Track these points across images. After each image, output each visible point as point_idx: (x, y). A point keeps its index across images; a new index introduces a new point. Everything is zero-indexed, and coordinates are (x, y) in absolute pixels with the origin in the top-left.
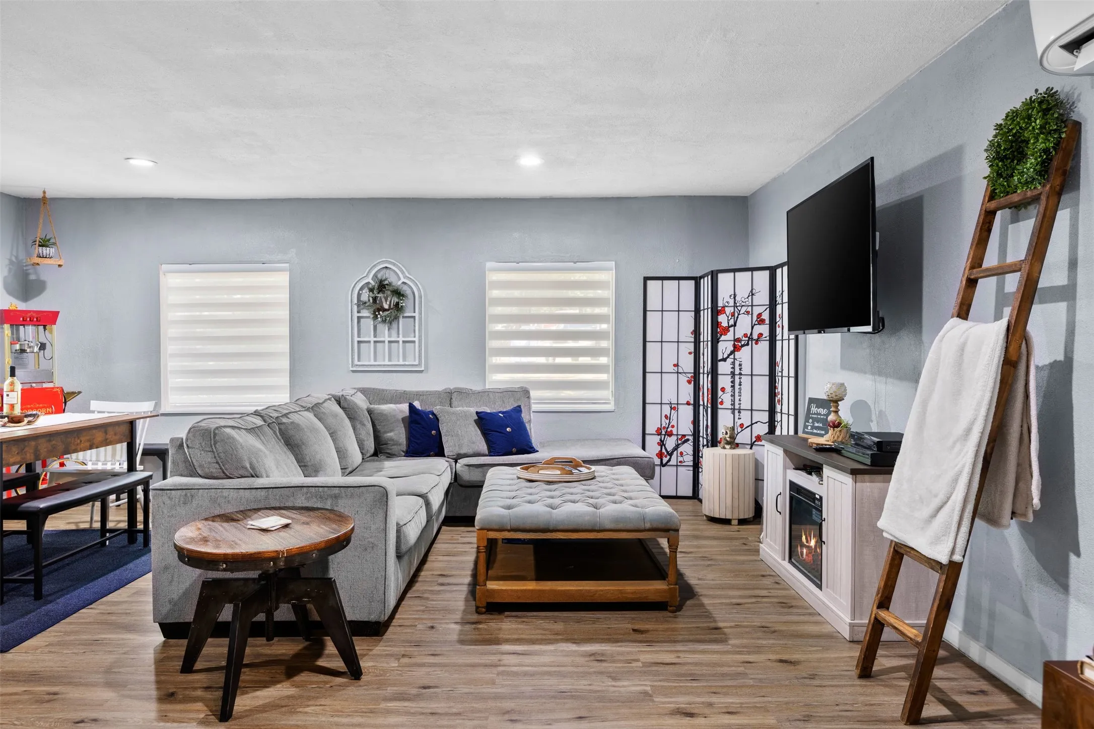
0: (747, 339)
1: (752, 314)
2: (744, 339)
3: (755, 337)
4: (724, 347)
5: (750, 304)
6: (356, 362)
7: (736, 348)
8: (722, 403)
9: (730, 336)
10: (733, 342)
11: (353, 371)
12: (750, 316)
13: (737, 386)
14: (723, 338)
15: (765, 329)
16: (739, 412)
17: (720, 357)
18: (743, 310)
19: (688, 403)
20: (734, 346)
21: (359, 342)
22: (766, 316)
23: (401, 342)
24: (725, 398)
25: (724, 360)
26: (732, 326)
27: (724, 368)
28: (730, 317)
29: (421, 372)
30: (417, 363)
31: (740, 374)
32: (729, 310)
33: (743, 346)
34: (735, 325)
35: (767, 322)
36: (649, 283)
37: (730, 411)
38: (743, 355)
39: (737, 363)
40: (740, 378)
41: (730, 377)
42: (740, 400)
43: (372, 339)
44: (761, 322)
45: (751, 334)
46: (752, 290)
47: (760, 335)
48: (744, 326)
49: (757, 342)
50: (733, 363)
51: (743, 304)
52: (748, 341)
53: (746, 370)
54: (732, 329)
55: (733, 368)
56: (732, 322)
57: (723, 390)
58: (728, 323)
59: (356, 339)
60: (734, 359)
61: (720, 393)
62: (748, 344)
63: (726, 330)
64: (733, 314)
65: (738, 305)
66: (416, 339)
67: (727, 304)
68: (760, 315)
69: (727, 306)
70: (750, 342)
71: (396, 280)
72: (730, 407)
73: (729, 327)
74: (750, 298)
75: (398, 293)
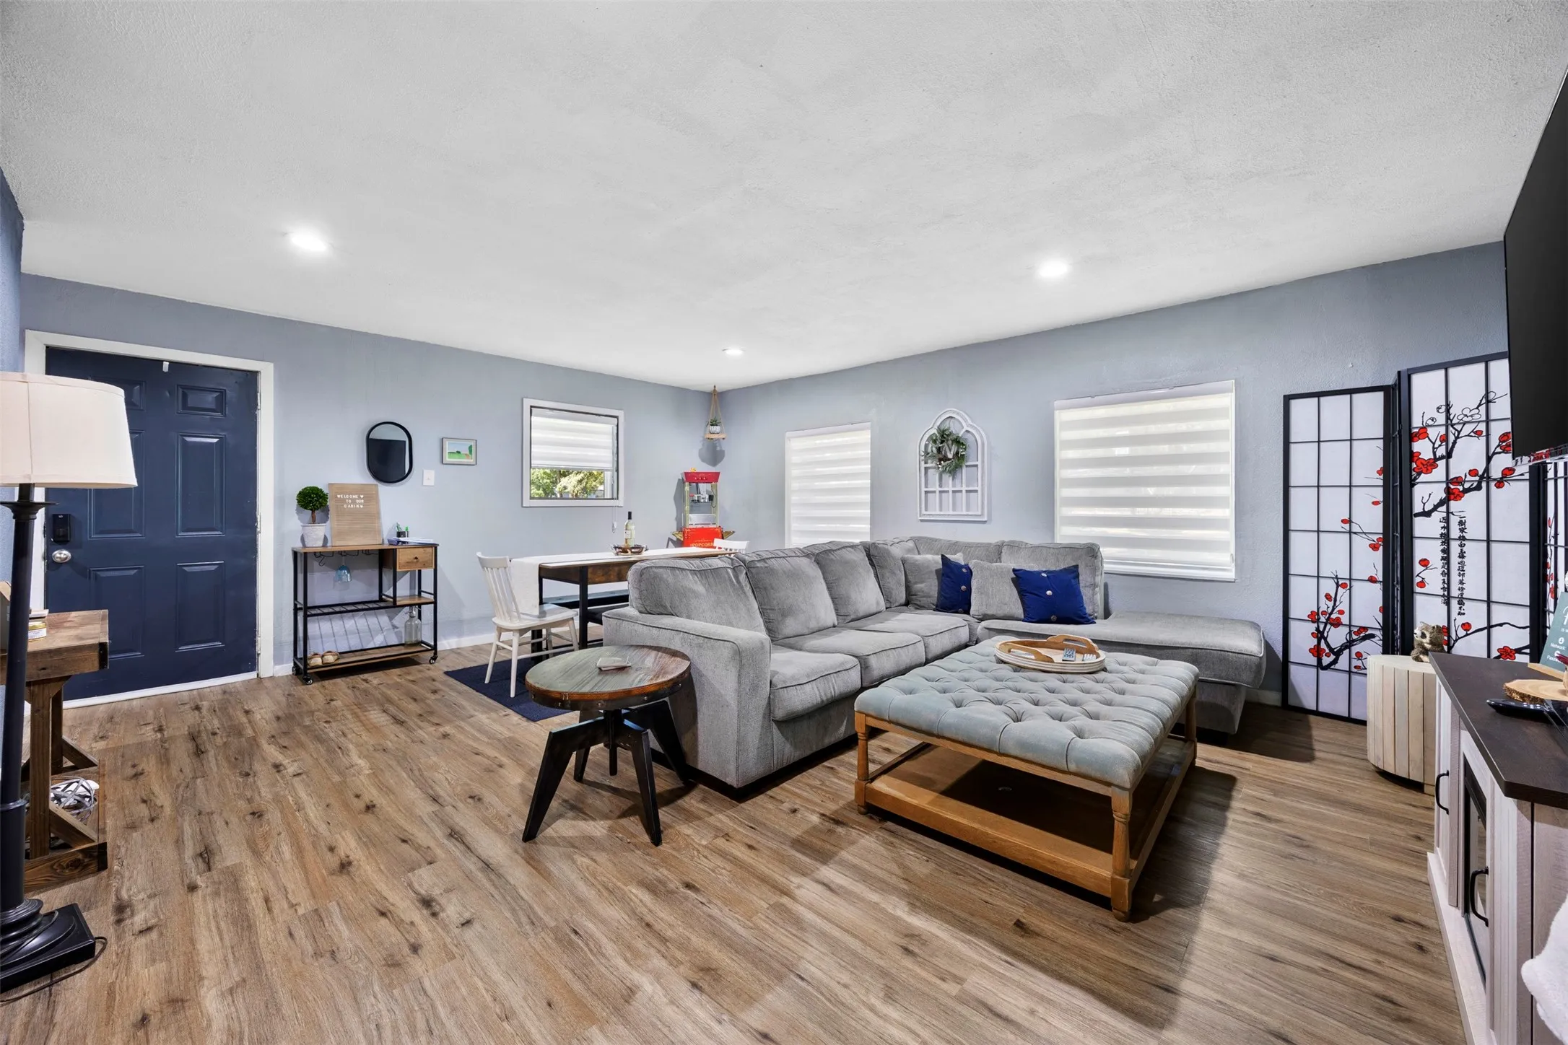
0: (1477, 478)
1: (1488, 435)
2: (1469, 478)
3: (1495, 474)
4: (1427, 491)
5: (1484, 418)
6: (924, 512)
7: (1451, 495)
8: (1422, 584)
9: (1439, 473)
10: (1444, 485)
11: (922, 521)
12: (1483, 439)
13: (1455, 559)
14: (1423, 477)
16: (1461, 603)
17: (1417, 508)
18: (1468, 429)
19: (1372, 580)
20: (1448, 490)
21: (926, 492)
23: (964, 492)
24: (1430, 577)
25: (1427, 514)
26: (1441, 458)
27: (1426, 527)
28: (1438, 443)
29: (984, 522)
30: (980, 513)
31: (1462, 538)
32: (1434, 433)
33: (1469, 490)
34: (1449, 455)
36: (1294, 403)
37: (1440, 600)
38: (1471, 506)
39: (1454, 521)
40: (1461, 545)
41: (1439, 542)
42: (1461, 582)
43: (938, 489)
44: (1509, 448)
45: (1487, 470)
46: (1487, 392)
47: (1509, 471)
48: (1469, 456)
49: (1500, 484)
50: (1447, 520)
51: (1466, 419)
52: (1480, 483)
53: (1476, 531)
54: (1442, 463)
55: (1447, 528)
56: (1442, 451)
57: (1424, 563)
58: (1434, 453)
59: (924, 489)
60: (1448, 512)
61: (1418, 568)
62: (1479, 488)
63: (1429, 465)
64: (1444, 439)
65: (1455, 421)
66: (979, 489)
67: (1430, 422)
68: (1506, 436)
69: (1431, 426)
70: (1484, 485)
71: (958, 430)
72: (1441, 593)
73: (1436, 459)
74: (1483, 408)
75: (958, 442)
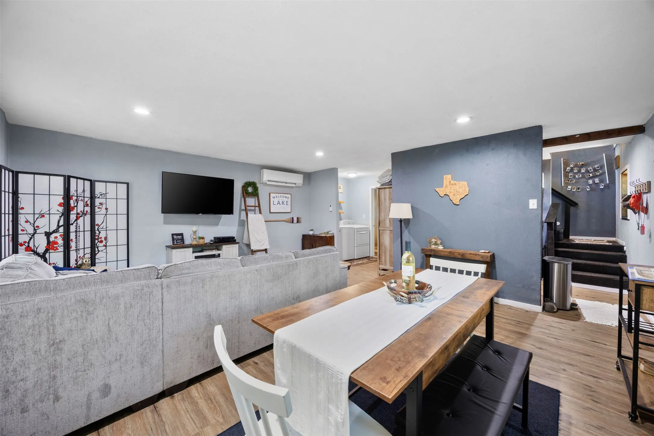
0: (82, 213)
1: (84, 201)
2: (81, 213)
3: (85, 213)
4: (73, 217)
5: (83, 196)
7: (77, 218)
8: (71, 247)
9: (75, 212)
10: (76, 215)
12: (83, 202)
13: (78, 238)
14: (72, 212)
15: (88, 209)
16: (79, 251)
17: (71, 222)
18: (80, 198)
20: (77, 217)
22: (89, 203)
24: (73, 245)
25: (72, 224)
26: (76, 206)
27: (73, 228)
28: (75, 202)
31: (79, 231)
32: (75, 198)
33: (80, 217)
35: (89, 205)
37: (75, 251)
38: (81, 221)
39: (78, 225)
40: (79, 233)
41: (75, 233)
42: (79, 245)
44: (87, 205)
45: (84, 211)
46: (84, 189)
47: (87, 211)
48: (81, 207)
49: (86, 215)
50: (76, 226)
51: (80, 196)
52: (82, 214)
53: (82, 229)
54: (76, 208)
55: (77, 228)
56: (76, 204)
57: (72, 240)
58: (74, 204)
60: (77, 224)
61: (70, 242)
62: (82, 216)
63: (73, 208)
64: (76, 200)
65: (78, 196)
67: (73, 195)
68: (87, 202)
69: (73, 196)
70: (83, 215)
72: (75, 249)
73: (75, 207)
74: (83, 193)
